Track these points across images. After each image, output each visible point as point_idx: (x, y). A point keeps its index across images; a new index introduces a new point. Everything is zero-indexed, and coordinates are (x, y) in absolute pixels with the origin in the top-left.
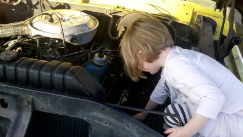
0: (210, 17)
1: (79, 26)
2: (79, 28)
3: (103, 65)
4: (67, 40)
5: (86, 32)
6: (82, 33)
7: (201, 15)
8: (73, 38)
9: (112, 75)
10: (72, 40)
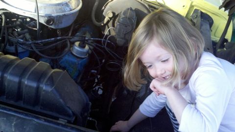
0: (208, 13)
1: (59, 4)
2: (59, 7)
3: (83, 57)
4: (42, 21)
5: (66, 13)
6: (61, 14)
7: (198, 10)
8: (50, 20)
9: (93, 71)
10: (48, 22)
